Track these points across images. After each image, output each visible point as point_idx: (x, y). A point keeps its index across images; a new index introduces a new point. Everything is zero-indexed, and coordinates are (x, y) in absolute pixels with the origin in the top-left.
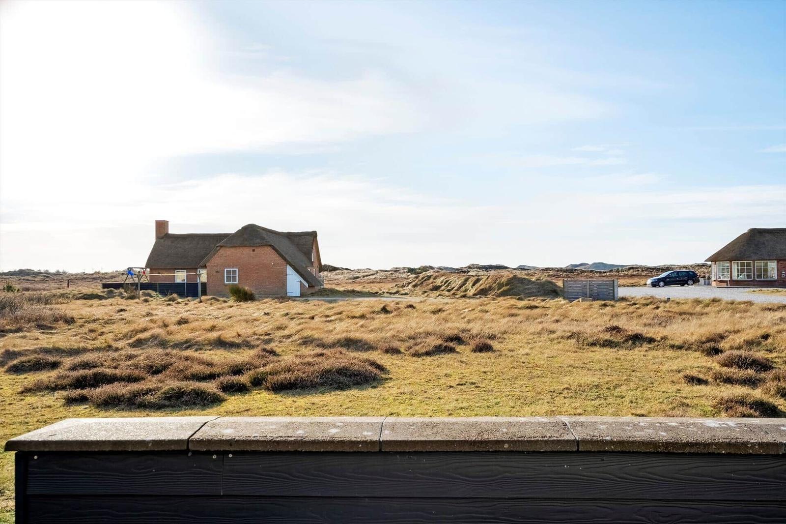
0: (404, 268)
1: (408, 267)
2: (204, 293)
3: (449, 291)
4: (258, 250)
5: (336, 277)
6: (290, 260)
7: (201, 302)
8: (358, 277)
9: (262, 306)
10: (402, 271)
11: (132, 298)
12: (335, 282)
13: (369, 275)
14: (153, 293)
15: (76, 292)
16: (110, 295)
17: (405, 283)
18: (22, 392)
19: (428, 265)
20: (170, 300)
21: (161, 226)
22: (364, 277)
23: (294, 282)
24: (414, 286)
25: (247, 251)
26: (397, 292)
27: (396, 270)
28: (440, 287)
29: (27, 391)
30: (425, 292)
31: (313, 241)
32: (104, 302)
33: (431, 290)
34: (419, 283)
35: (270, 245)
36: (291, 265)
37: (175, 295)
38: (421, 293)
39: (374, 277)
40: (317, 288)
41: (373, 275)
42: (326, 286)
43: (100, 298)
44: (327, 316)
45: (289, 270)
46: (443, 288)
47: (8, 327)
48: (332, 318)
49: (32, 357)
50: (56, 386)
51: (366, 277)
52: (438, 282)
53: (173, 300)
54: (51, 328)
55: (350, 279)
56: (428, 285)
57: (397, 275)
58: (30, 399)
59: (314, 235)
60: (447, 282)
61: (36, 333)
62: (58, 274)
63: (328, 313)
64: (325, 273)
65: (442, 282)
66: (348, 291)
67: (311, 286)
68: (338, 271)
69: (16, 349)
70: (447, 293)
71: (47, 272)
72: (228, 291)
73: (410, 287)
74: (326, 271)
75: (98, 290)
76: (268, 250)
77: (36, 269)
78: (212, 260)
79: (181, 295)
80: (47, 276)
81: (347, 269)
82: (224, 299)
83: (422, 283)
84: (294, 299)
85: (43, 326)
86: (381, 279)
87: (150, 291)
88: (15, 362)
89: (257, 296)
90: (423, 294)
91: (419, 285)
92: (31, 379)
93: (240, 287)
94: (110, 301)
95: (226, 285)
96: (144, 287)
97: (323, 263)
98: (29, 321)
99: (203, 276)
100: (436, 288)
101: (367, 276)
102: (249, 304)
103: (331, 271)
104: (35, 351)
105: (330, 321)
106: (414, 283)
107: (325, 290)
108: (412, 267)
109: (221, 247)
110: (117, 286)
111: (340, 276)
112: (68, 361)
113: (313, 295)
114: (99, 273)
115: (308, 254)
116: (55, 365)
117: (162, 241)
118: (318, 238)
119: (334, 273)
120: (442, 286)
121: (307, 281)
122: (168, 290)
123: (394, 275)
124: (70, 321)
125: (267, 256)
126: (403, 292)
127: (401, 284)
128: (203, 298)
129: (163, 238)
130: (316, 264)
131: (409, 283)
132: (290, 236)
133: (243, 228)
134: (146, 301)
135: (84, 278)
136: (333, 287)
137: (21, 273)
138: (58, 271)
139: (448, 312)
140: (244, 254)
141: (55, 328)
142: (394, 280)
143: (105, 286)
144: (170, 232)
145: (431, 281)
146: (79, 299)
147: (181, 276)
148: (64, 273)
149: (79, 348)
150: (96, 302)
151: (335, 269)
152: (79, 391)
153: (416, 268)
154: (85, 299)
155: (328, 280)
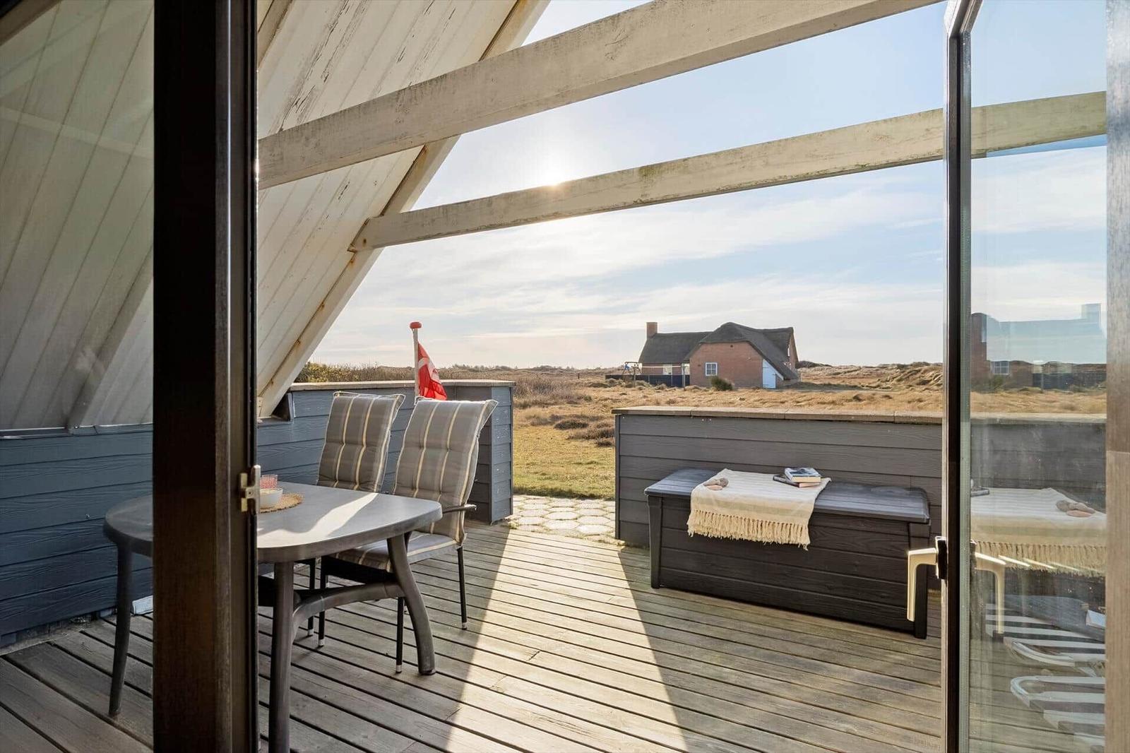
0: (894, 365)
1: (898, 363)
2: (688, 384)
3: (939, 385)
4: (736, 346)
5: (816, 373)
6: (765, 354)
7: (685, 390)
8: (839, 373)
9: (738, 394)
10: (890, 368)
11: (629, 386)
12: (814, 377)
13: (852, 371)
14: (645, 383)
15: (587, 382)
16: (612, 384)
17: (889, 378)
18: (568, 439)
19: (922, 361)
20: (659, 389)
21: (652, 327)
22: (845, 373)
23: (769, 374)
24: (899, 380)
25: (726, 347)
26: (878, 386)
27: (884, 367)
28: (929, 381)
29: (570, 438)
30: (910, 386)
31: (790, 336)
32: (608, 389)
33: (918, 384)
34: (904, 377)
35: (748, 342)
36: (767, 359)
37: (664, 385)
38: (904, 387)
39: (856, 373)
40: (793, 381)
41: (856, 371)
42: (802, 381)
43: (605, 386)
44: (798, 402)
45: (765, 364)
46: (932, 382)
47: (549, 402)
48: (803, 403)
49: (570, 419)
50: (589, 436)
51: (847, 373)
52: (927, 376)
53: (662, 389)
54: (576, 403)
55: (830, 375)
56: (914, 379)
57: (884, 371)
58: (573, 443)
59: (790, 331)
60: (937, 376)
61: (568, 406)
62: (568, 370)
63: (799, 400)
64: (804, 369)
65: (931, 377)
66: (825, 385)
67: (787, 379)
68: (817, 368)
69: (558, 415)
70: (935, 388)
71: (560, 368)
72: (710, 382)
73: (894, 382)
74: (804, 367)
75: (602, 380)
76: (746, 346)
77: (553, 366)
78: (694, 356)
79: (669, 385)
80: (561, 372)
81: (827, 365)
82: (705, 388)
83: (908, 377)
84: (770, 390)
85: (572, 401)
86: (863, 374)
87: (643, 381)
88: (559, 422)
89: (734, 387)
90: (907, 388)
91: (904, 379)
92: (572, 432)
93: (720, 378)
94: (613, 388)
95: (707, 377)
96: (638, 378)
97: (800, 359)
98: (562, 398)
99: (687, 369)
100: (924, 383)
101: (849, 372)
102: (727, 392)
103: (811, 367)
104: (570, 416)
105: (800, 406)
106: (899, 378)
107: (802, 383)
108: (902, 364)
109: (702, 343)
110: (617, 377)
111: (819, 372)
112: (592, 425)
113: (788, 387)
114: (599, 368)
115: (784, 349)
116: (584, 426)
117: (652, 339)
118: (794, 334)
119: (813, 369)
120: (931, 380)
121: (782, 375)
122: (657, 381)
123: (879, 372)
124: (589, 399)
125: (744, 351)
126: (884, 386)
127: (884, 379)
128: (686, 387)
129: (652, 337)
130: (792, 359)
131: (894, 378)
132: (766, 333)
133: (722, 326)
134: (640, 389)
135: (588, 373)
136: (811, 381)
137: (543, 369)
138: (568, 368)
139: (927, 402)
140: (722, 349)
141: (579, 404)
142: (878, 376)
143: (608, 377)
144: (659, 332)
145: (918, 375)
146: (590, 386)
147: (667, 370)
148: (573, 369)
149: (598, 417)
150: (602, 389)
151: (814, 365)
152: (604, 439)
153: (906, 364)
154: (595, 387)
155: (804, 375)
